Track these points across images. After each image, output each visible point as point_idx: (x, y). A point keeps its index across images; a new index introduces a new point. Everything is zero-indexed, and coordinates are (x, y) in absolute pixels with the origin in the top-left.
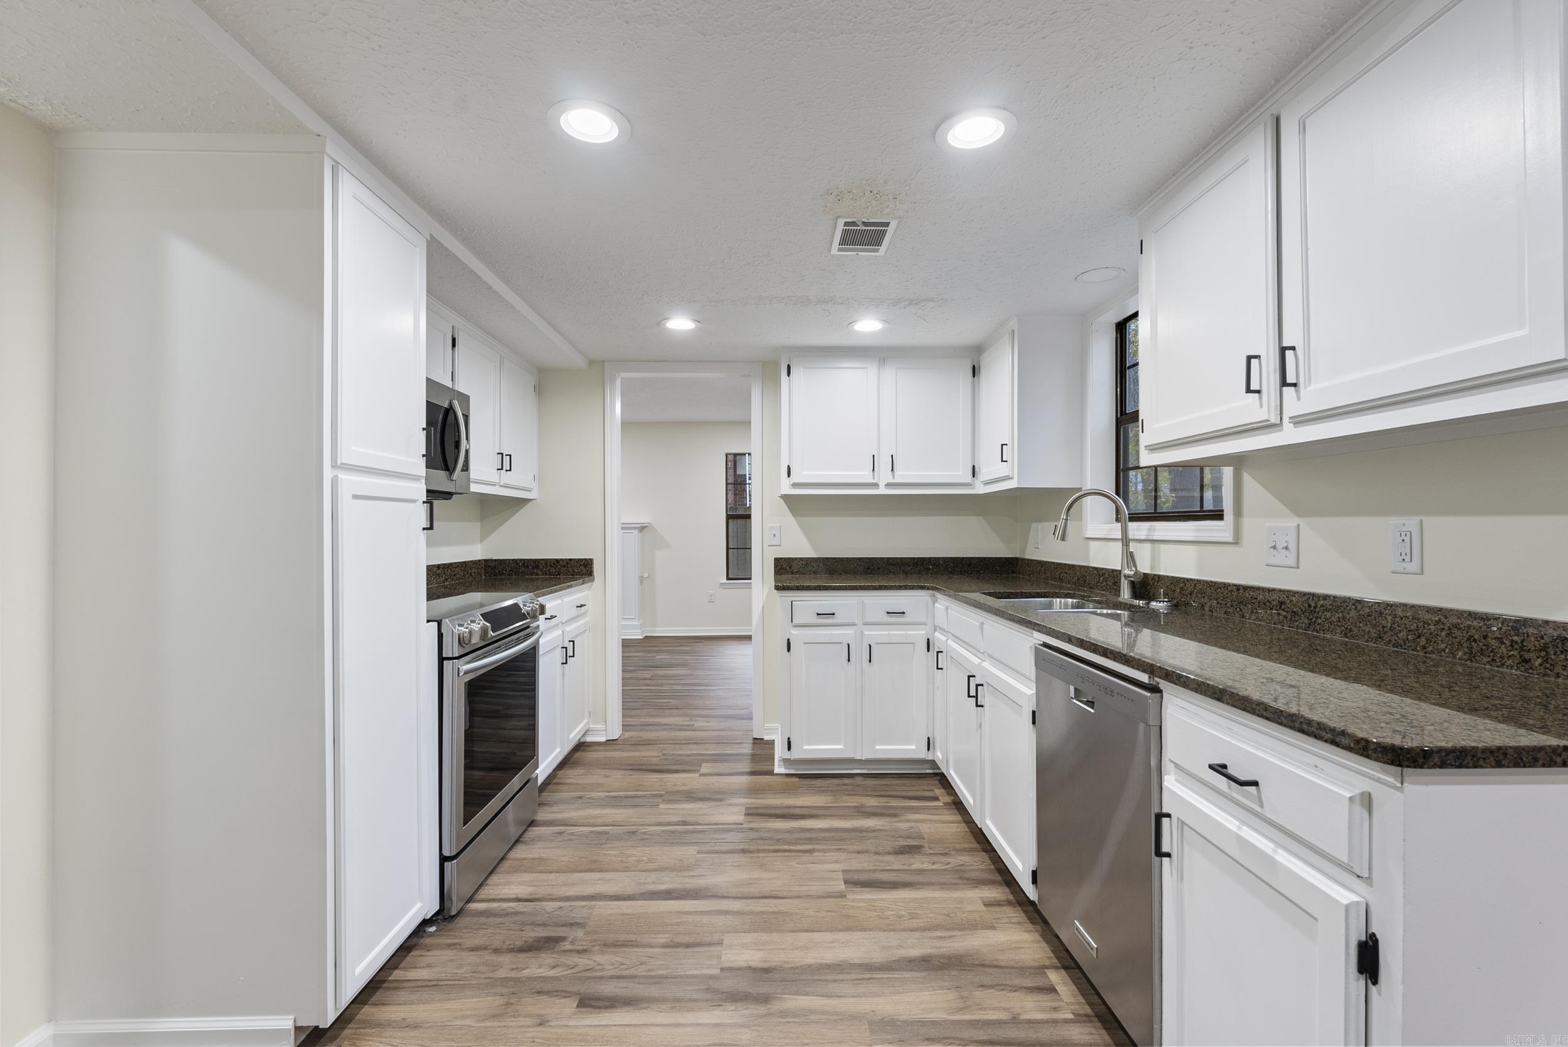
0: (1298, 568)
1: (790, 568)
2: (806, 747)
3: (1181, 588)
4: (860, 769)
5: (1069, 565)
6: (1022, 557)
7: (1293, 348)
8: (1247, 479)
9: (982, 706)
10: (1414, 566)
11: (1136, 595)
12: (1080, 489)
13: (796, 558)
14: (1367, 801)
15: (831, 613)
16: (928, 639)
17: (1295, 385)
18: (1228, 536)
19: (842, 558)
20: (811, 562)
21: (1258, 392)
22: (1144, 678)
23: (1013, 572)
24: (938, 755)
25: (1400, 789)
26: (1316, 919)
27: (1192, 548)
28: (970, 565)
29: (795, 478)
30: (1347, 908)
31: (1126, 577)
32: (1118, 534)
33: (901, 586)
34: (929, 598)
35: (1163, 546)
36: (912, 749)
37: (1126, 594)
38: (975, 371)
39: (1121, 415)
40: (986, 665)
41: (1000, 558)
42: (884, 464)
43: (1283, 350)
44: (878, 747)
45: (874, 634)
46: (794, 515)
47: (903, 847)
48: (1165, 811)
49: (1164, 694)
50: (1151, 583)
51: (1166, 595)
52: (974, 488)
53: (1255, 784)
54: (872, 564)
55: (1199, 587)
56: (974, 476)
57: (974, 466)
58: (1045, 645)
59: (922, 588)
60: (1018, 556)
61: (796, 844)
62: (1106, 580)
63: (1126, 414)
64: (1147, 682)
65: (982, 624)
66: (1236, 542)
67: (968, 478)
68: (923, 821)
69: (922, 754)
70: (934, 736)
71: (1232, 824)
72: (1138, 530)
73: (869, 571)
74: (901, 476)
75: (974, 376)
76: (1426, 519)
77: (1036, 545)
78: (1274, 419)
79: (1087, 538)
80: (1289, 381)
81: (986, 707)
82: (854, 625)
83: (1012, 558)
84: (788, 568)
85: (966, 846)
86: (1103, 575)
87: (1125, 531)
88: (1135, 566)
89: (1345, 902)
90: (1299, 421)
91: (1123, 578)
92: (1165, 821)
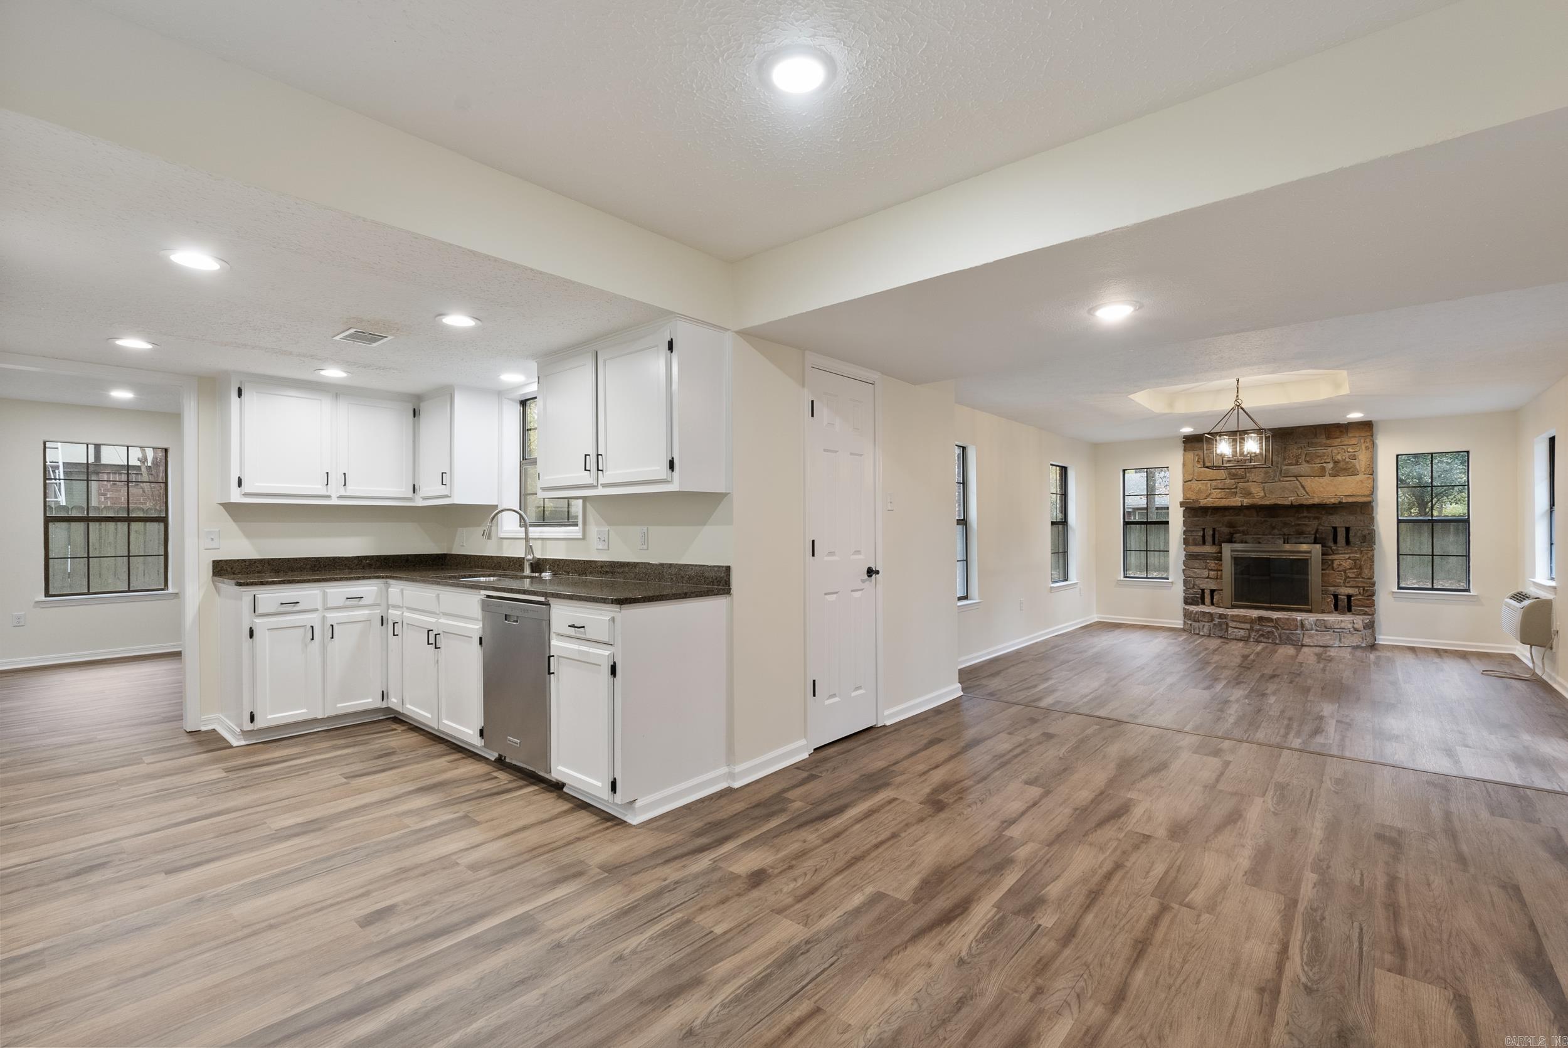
0: (608, 550)
1: (232, 569)
2: (269, 717)
3: (558, 565)
4: (321, 727)
5: (488, 556)
6: (449, 553)
7: (601, 455)
8: (588, 505)
9: (439, 648)
10: (645, 547)
11: (533, 571)
12: (496, 506)
13: (238, 560)
14: (613, 619)
15: (295, 601)
16: (382, 617)
17: (602, 471)
18: (580, 535)
19: (288, 558)
20: (255, 563)
21: (589, 471)
22: (542, 599)
23: (442, 565)
24: (394, 702)
25: (620, 612)
26: (600, 665)
27: (563, 542)
28: (407, 560)
29: (247, 487)
30: (608, 656)
31: (528, 560)
32: (523, 535)
33: (359, 577)
34: (382, 586)
35: (548, 542)
36: (369, 701)
37: (527, 571)
38: (415, 413)
39: (523, 459)
40: (442, 620)
41: (432, 555)
42: (336, 479)
43: (598, 455)
44: (338, 705)
45: (333, 617)
46: (234, 521)
47: (379, 755)
48: (551, 655)
49: (551, 605)
50: (542, 563)
51: (550, 569)
52: (414, 502)
53: (584, 627)
54: (318, 562)
55: (567, 563)
56: (414, 492)
57: (414, 485)
58: (488, 596)
59: (378, 577)
60: (445, 553)
61: (291, 773)
62: (514, 564)
63: (526, 459)
64: (544, 600)
65: (438, 595)
66: (584, 538)
67: (410, 494)
68: (390, 741)
69: (378, 704)
70: (388, 690)
71: (576, 647)
72: (534, 532)
73: (316, 569)
74: (353, 489)
75: (414, 417)
76: (649, 527)
77: (462, 544)
78: (595, 484)
79: (501, 538)
80: (600, 469)
81: (442, 649)
82: (316, 610)
83: (441, 554)
84: (229, 569)
85: (425, 744)
86: (513, 561)
87: (526, 533)
88: (533, 554)
89: (607, 654)
90: (605, 486)
91: (526, 561)
92: (552, 658)
